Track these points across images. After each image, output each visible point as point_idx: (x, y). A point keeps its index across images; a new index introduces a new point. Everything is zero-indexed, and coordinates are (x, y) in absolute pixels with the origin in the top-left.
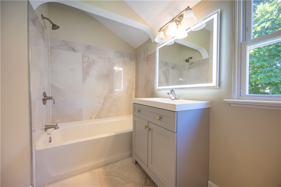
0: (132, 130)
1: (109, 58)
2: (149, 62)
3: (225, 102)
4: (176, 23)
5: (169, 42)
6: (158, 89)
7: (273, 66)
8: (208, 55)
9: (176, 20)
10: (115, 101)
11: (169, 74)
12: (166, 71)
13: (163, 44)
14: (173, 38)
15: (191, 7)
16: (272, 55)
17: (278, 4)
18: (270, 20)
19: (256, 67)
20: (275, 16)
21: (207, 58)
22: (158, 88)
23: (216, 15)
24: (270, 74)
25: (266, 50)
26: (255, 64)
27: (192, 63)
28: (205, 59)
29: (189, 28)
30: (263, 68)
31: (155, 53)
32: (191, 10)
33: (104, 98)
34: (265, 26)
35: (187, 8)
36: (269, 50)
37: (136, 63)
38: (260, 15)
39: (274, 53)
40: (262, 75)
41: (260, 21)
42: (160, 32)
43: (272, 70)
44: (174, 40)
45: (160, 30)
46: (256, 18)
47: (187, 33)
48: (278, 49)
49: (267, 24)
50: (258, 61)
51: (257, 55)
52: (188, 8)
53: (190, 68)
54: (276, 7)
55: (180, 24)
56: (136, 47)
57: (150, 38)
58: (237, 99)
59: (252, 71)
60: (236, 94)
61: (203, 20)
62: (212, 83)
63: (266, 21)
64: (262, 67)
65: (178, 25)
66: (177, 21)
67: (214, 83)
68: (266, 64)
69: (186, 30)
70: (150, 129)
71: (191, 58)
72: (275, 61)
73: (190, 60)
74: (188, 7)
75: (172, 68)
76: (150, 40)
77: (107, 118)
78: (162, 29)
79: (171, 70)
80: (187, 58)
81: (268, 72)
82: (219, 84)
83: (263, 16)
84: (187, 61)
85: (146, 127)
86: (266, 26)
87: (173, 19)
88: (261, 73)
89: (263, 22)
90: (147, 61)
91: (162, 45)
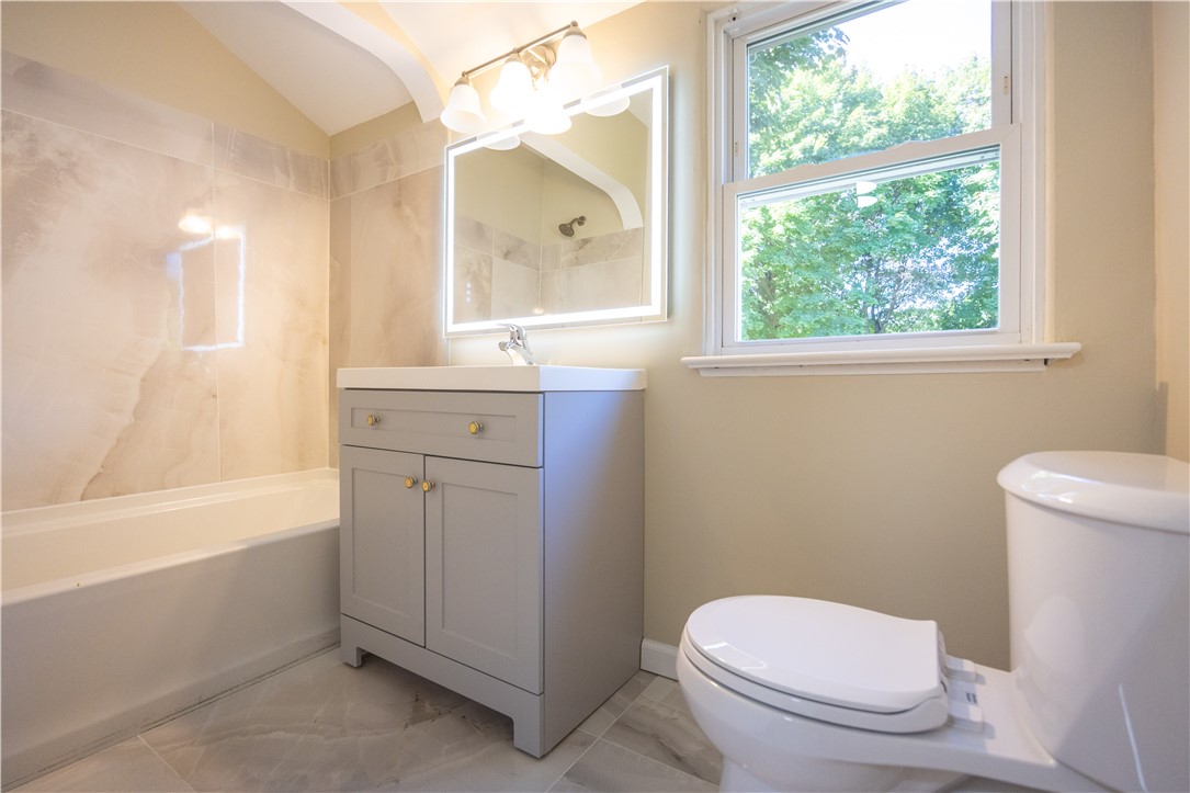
0: (337, 524)
1: (175, 161)
2: (407, 210)
3: (685, 365)
4: (529, 67)
5: (501, 137)
6: (453, 333)
7: (834, 289)
8: (640, 214)
9: (528, 55)
10: (215, 396)
11: (490, 281)
12: (479, 264)
13: (475, 139)
14: (515, 125)
15: (581, 27)
16: (831, 251)
17: (843, 82)
18: (824, 130)
19: (794, 289)
20: (838, 119)
21: (637, 229)
22: (452, 328)
23: (659, 79)
24: (828, 315)
25: (818, 232)
26: (790, 276)
27: (586, 241)
28: (632, 230)
29: (577, 102)
30: (811, 292)
31: (437, 172)
32: (582, 38)
33: (143, 380)
34: (812, 147)
35: (568, 27)
36: (825, 233)
37: (333, 206)
38: (801, 103)
39: (837, 245)
40: (808, 317)
41: (801, 125)
42: (462, 87)
43: (831, 303)
44: (519, 136)
45: (464, 78)
46: (789, 112)
47: (571, 118)
48: (845, 231)
49: (818, 141)
50: (797, 266)
51: (794, 245)
52: (572, 29)
53: (577, 262)
54: (838, 90)
55: (545, 75)
56: (332, 130)
57: (413, 103)
58: (715, 355)
59: (781, 303)
60: (712, 342)
61: (624, 85)
62: (650, 304)
63: (816, 131)
64: (806, 289)
65: (535, 76)
66: (532, 62)
67: (656, 307)
68: (816, 279)
69: (566, 106)
70: (433, 486)
71: (581, 220)
72: (838, 273)
73: (576, 227)
74: (575, 24)
75: (506, 255)
76: (410, 110)
77: (165, 489)
78: (471, 76)
79: (498, 262)
80: (566, 221)
81: (824, 308)
82: (670, 312)
83: (807, 110)
84: (566, 230)
85: (415, 482)
86: (816, 148)
87: (518, 51)
88: (804, 310)
89: (807, 132)
90: (398, 205)
91: (472, 144)
